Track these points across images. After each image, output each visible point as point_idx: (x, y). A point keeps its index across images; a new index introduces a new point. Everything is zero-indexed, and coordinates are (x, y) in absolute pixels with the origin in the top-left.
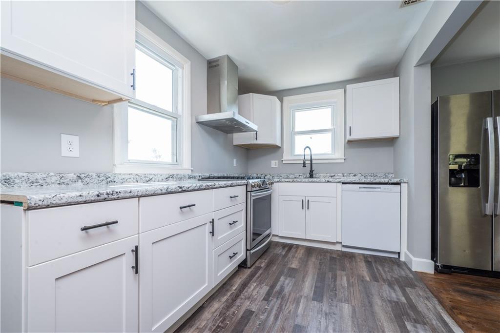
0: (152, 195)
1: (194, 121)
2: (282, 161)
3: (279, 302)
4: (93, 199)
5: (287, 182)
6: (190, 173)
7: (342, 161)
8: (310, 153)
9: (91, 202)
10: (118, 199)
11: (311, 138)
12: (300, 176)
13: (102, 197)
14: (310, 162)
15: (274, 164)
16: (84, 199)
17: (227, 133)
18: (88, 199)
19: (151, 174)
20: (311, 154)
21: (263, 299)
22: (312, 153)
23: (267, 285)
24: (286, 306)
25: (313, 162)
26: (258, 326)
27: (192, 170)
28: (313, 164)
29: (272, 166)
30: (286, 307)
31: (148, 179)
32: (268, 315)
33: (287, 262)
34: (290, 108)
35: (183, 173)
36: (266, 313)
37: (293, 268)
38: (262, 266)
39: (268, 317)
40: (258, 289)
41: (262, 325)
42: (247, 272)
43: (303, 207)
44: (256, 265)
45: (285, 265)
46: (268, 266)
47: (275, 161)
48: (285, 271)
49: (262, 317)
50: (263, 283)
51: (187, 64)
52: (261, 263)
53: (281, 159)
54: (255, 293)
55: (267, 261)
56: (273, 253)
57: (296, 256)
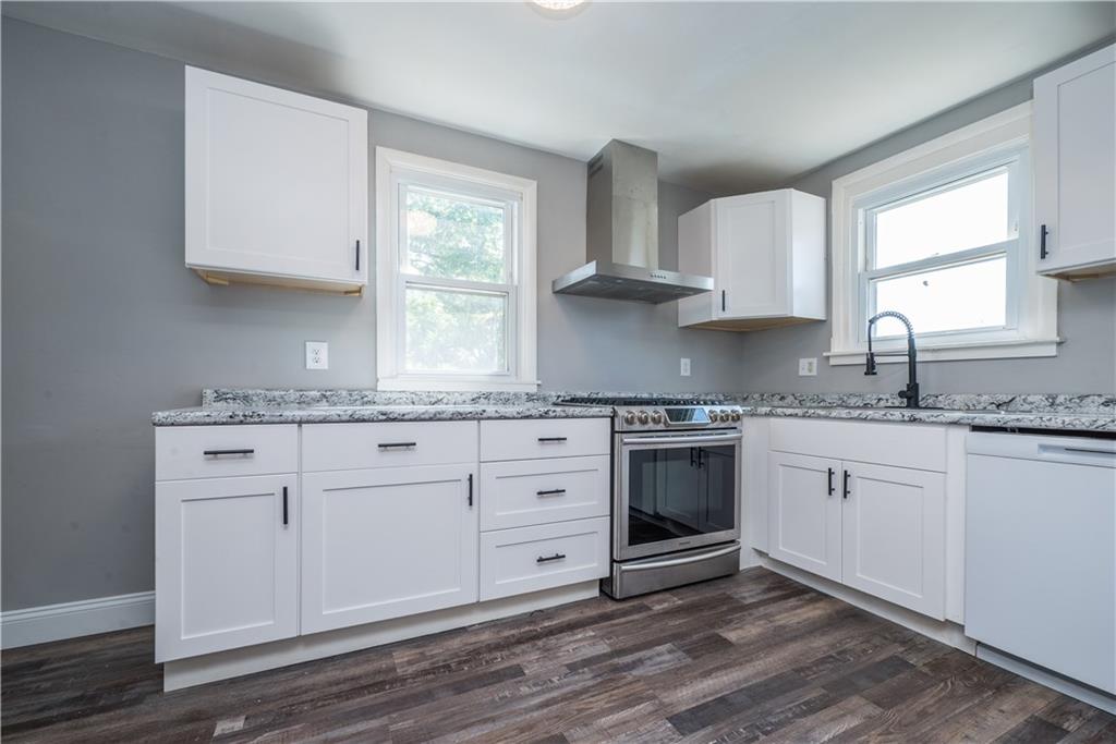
0: (320, 422)
1: (548, 291)
2: (828, 357)
3: (590, 683)
4: (225, 420)
5: (791, 415)
6: (533, 390)
7: (1052, 351)
8: (905, 332)
9: (223, 424)
10: (261, 423)
11: (925, 283)
12: (879, 400)
13: (237, 419)
14: (906, 359)
15: (807, 365)
16: (213, 420)
17: (656, 303)
18: (217, 420)
19: (440, 392)
20: (910, 335)
21: (567, 666)
22: (915, 331)
23: (610, 645)
24: (592, 696)
25: (919, 357)
26: (497, 699)
27: (538, 385)
28: (918, 367)
29: (801, 373)
30: (591, 699)
31: (433, 400)
32: (537, 692)
33: (731, 621)
34: (857, 206)
35: (512, 390)
36: (539, 688)
37: (725, 639)
38: (657, 608)
39: (533, 695)
40: (585, 643)
41: (506, 701)
42: (611, 607)
43: (831, 490)
44: (646, 601)
45: (712, 626)
46: (668, 613)
47: (811, 360)
48: (695, 637)
49: (524, 690)
50: (608, 639)
51: (529, 189)
52: (659, 602)
53: (825, 354)
54: (570, 648)
55: (680, 602)
56: (722, 591)
57: (778, 617)
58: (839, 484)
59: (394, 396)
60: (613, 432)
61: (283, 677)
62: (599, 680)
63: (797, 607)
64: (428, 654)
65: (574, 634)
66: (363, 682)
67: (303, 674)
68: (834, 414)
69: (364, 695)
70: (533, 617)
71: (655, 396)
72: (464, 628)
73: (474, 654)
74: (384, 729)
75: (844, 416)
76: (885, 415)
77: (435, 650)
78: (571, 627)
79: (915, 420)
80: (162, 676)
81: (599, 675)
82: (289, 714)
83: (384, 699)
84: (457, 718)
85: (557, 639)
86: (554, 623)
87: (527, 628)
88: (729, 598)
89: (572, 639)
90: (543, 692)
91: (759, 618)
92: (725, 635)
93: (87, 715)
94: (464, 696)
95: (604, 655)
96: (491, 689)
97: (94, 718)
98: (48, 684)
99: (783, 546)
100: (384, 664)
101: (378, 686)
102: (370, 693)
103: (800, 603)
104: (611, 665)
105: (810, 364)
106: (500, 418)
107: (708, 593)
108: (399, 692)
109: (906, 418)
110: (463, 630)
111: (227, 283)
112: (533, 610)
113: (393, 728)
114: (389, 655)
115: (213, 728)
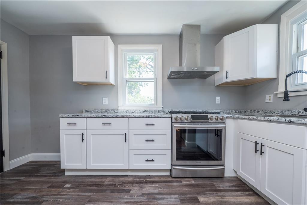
2: (277, 94)
3: (143, 200)
9: (71, 117)
10: (78, 117)
12: (299, 112)
13: (73, 116)
15: (268, 98)
16: (69, 117)
19: (134, 110)
21: (142, 193)
23: (159, 191)
26: (118, 197)
27: (162, 108)
29: (266, 101)
31: (132, 112)
32: (129, 198)
33: (206, 194)
34: (292, 24)
35: (154, 109)
36: (130, 197)
37: (198, 200)
38: (185, 183)
39: (127, 199)
40: (153, 188)
41: (120, 198)
42: (170, 179)
43: (256, 151)
44: (182, 180)
45: (198, 194)
46: (186, 186)
47: (270, 95)
48: (188, 196)
49: (126, 197)
50: (160, 189)
51: (159, 47)
52: (186, 181)
53: (275, 93)
54: (147, 188)
55: (194, 183)
56: (212, 183)
57: (227, 197)
58: (259, 149)
59: (122, 111)
60: (172, 123)
61: (84, 178)
62: (147, 200)
63: (240, 196)
64: (114, 180)
65: (153, 185)
66: (96, 183)
67: (88, 178)
68: (259, 119)
69: (94, 186)
70: (146, 177)
71: (204, 111)
72: (128, 175)
73: (124, 183)
74: (90, 196)
75: (262, 119)
76: (278, 119)
77: (117, 180)
78: (153, 182)
79: (291, 122)
80: (65, 172)
81: (148, 199)
82: (78, 187)
83: (96, 189)
84: (106, 199)
85: (147, 185)
86: (151, 180)
87: (142, 180)
88: (214, 185)
89: (151, 186)
90: (130, 199)
91: (218, 196)
92: (199, 198)
93: (52, 176)
94: (112, 193)
95: (155, 193)
96: (119, 194)
97: (53, 177)
98: (53, 169)
99: (242, 171)
100: (103, 180)
101: (98, 185)
102: (95, 186)
103: (242, 194)
104: (154, 197)
105: (270, 97)
106: (135, 117)
107: (207, 182)
108: (100, 188)
109: (287, 121)
110: (127, 176)
111: (87, 85)
112: (147, 175)
113: (92, 196)
114: (107, 178)
115: (65, 185)
